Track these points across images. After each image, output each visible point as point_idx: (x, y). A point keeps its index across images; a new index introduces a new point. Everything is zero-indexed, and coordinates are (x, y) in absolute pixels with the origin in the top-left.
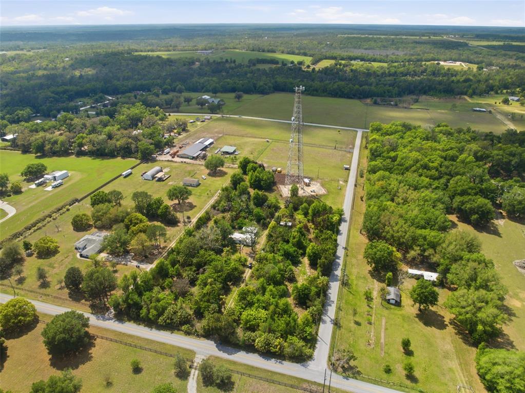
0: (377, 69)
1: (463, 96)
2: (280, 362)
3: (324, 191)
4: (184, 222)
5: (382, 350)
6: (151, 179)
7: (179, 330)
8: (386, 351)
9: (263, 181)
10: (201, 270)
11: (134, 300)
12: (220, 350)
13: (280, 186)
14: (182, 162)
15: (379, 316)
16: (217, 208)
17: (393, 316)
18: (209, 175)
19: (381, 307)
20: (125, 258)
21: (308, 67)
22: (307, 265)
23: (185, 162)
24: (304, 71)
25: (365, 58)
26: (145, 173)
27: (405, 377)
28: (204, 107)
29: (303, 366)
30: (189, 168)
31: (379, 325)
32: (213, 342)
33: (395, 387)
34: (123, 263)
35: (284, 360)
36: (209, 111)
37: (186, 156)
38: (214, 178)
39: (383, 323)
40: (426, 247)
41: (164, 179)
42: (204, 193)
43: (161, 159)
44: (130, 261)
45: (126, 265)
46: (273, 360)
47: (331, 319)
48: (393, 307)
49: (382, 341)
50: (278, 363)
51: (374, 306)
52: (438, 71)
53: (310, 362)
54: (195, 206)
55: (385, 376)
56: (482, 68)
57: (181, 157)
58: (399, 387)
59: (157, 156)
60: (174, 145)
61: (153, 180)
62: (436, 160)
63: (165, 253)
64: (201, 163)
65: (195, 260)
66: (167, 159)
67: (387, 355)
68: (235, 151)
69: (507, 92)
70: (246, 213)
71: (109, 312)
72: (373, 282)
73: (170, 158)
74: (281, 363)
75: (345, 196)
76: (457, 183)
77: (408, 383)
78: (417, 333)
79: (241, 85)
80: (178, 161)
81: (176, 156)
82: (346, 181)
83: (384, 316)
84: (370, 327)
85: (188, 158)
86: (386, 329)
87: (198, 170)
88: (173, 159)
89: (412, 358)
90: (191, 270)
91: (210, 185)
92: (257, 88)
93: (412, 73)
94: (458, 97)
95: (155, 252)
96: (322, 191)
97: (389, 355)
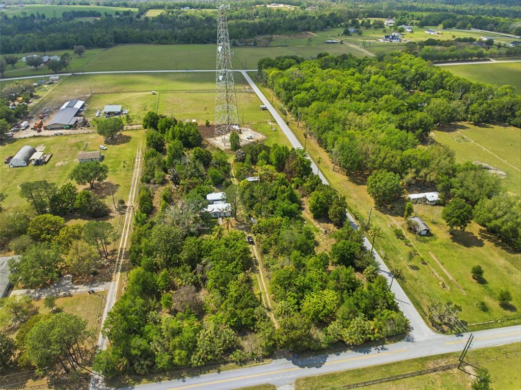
0: (212, 14)
1: (307, 32)
2: (382, 349)
3: (261, 136)
4: (119, 210)
5: (458, 288)
6: (25, 164)
7: (226, 363)
8: (464, 288)
9: (191, 135)
10: (199, 266)
11: (142, 348)
12: (302, 366)
13: (208, 139)
14: (57, 135)
15: (424, 252)
16: (152, 181)
17: (436, 247)
18: (107, 143)
19: (418, 242)
20: (59, 285)
21: (138, 16)
22: (312, 220)
23: (61, 134)
24: (137, 21)
25: (194, 5)
26: (11, 158)
27: (502, 309)
28: (39, 67)
29: (408, 341)
30: (73, 141)
31: (433, 262)
32: (284, 360)
33: (505, 323)
34: (62, 294)
35: (384, 343)
36: (51, 71)
37: (59, 126)
38: (117, 147)
39: (434, 258)
40: (419, 167)
41: (46, 160)
42: (118, 166)
43: (22, 136)
44: (72, 288)
45: (70, 296)
46: (373, 349)
47: (388, 273)
48: (427, 238)
49: (451, 278)
50: (381, 351)
51: (412, 244)
52: (269, 12)
53: (411, 333)
54: (118, 185)
55: (486, 315)
56: (305, 8)
57: (52, 129)
58: (509, 322)
59: (12, 134)
60: (29, 116)
61: (28, 165)
62: (354, 84)
63: (120, 258)
64: (85, 132)
65: (184, 256)
66: (32, 135)
67: (467, 291)
68: (122, 111)
69: (341, 25)
70: (198, 178)
71: (91, 381)
72: (389, 218)
73: (36, 133)
74: (385, 349)
75: (286, 136)
76: (386, 102)
77: (508, 313)
78: (468, 257)
79: (73, 39)
80: (50, 135)
81: (42, 129)
82: (275, 121)
83: (429, 251)
84: (428, 267)
85: (62, 128)
86: (443, 264)
87: (89, 141)
88: (40, 134)
89: (488, 285)
90: (184, 270)
91: (118, 155)
92: (95, 41)
93: (246, 16)
94: (304, 33)
95: (104, 262)
96: (260, 137)
97: (470, 291)
